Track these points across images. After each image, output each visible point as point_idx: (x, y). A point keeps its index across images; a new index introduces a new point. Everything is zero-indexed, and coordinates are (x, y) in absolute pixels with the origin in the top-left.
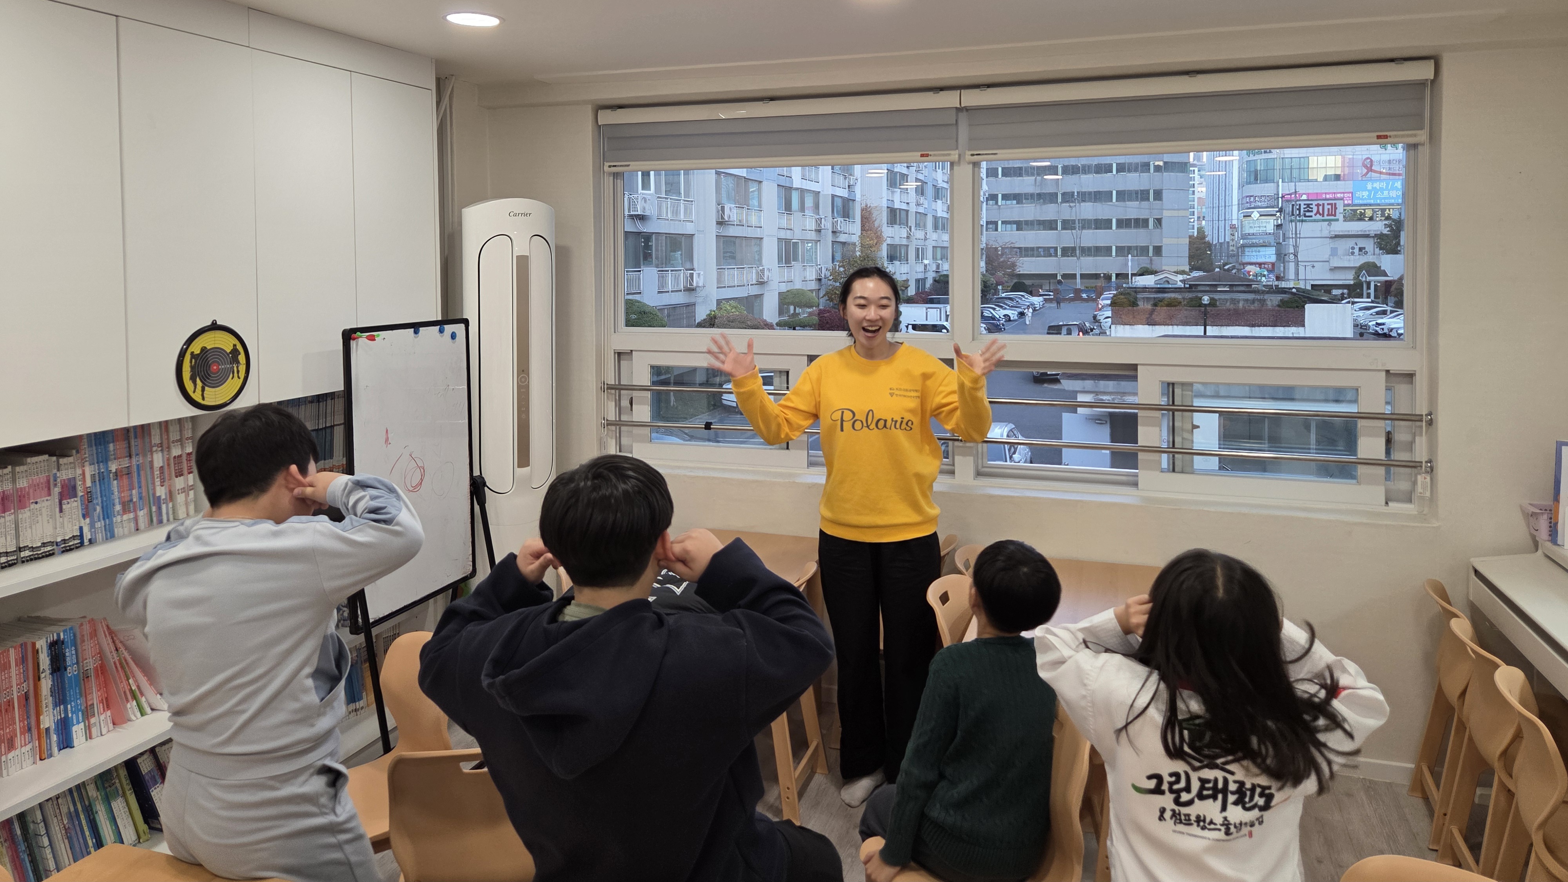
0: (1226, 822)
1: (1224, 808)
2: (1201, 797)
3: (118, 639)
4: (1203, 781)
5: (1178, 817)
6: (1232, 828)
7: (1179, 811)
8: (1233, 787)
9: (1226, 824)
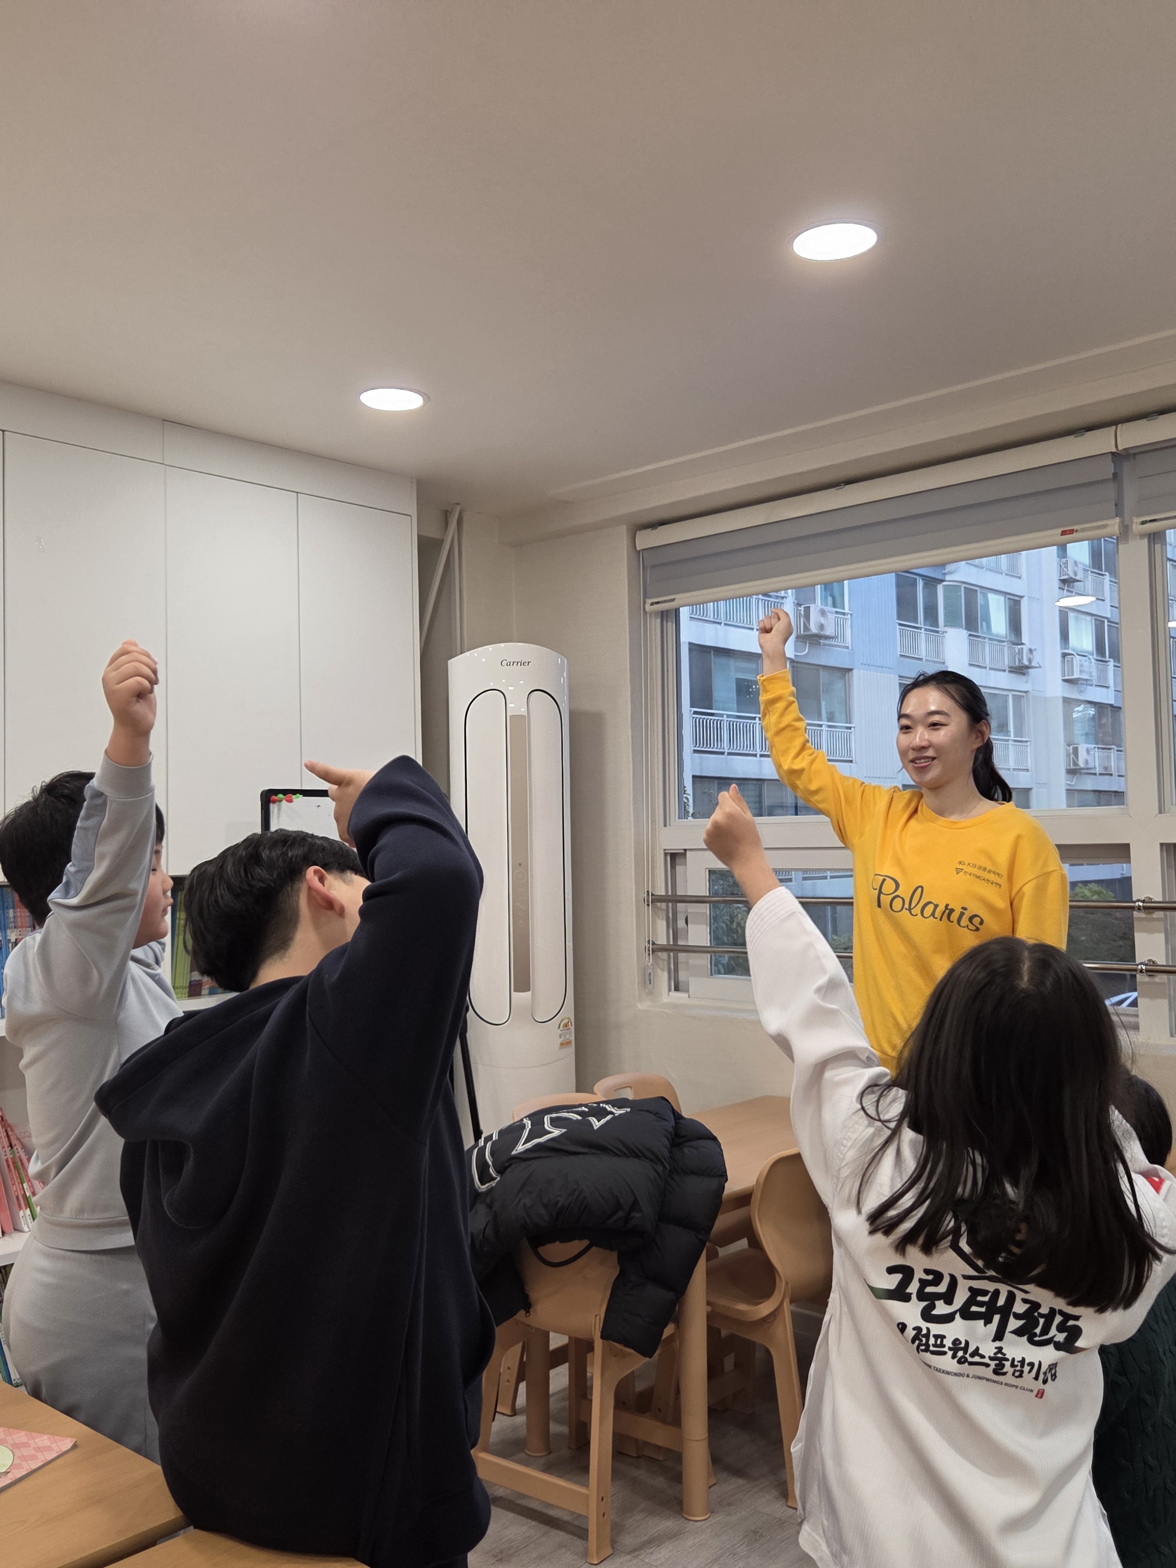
0: (999, 1355)
1: (999, 1336)
2: (966, 1314)
3: (15, 1135)
4: (974, 1292)
5: (924, 1340)
6: (1007, 1364)
7: (928, 1329)
8: (1019, 1307)
9: (1000, 1360)
